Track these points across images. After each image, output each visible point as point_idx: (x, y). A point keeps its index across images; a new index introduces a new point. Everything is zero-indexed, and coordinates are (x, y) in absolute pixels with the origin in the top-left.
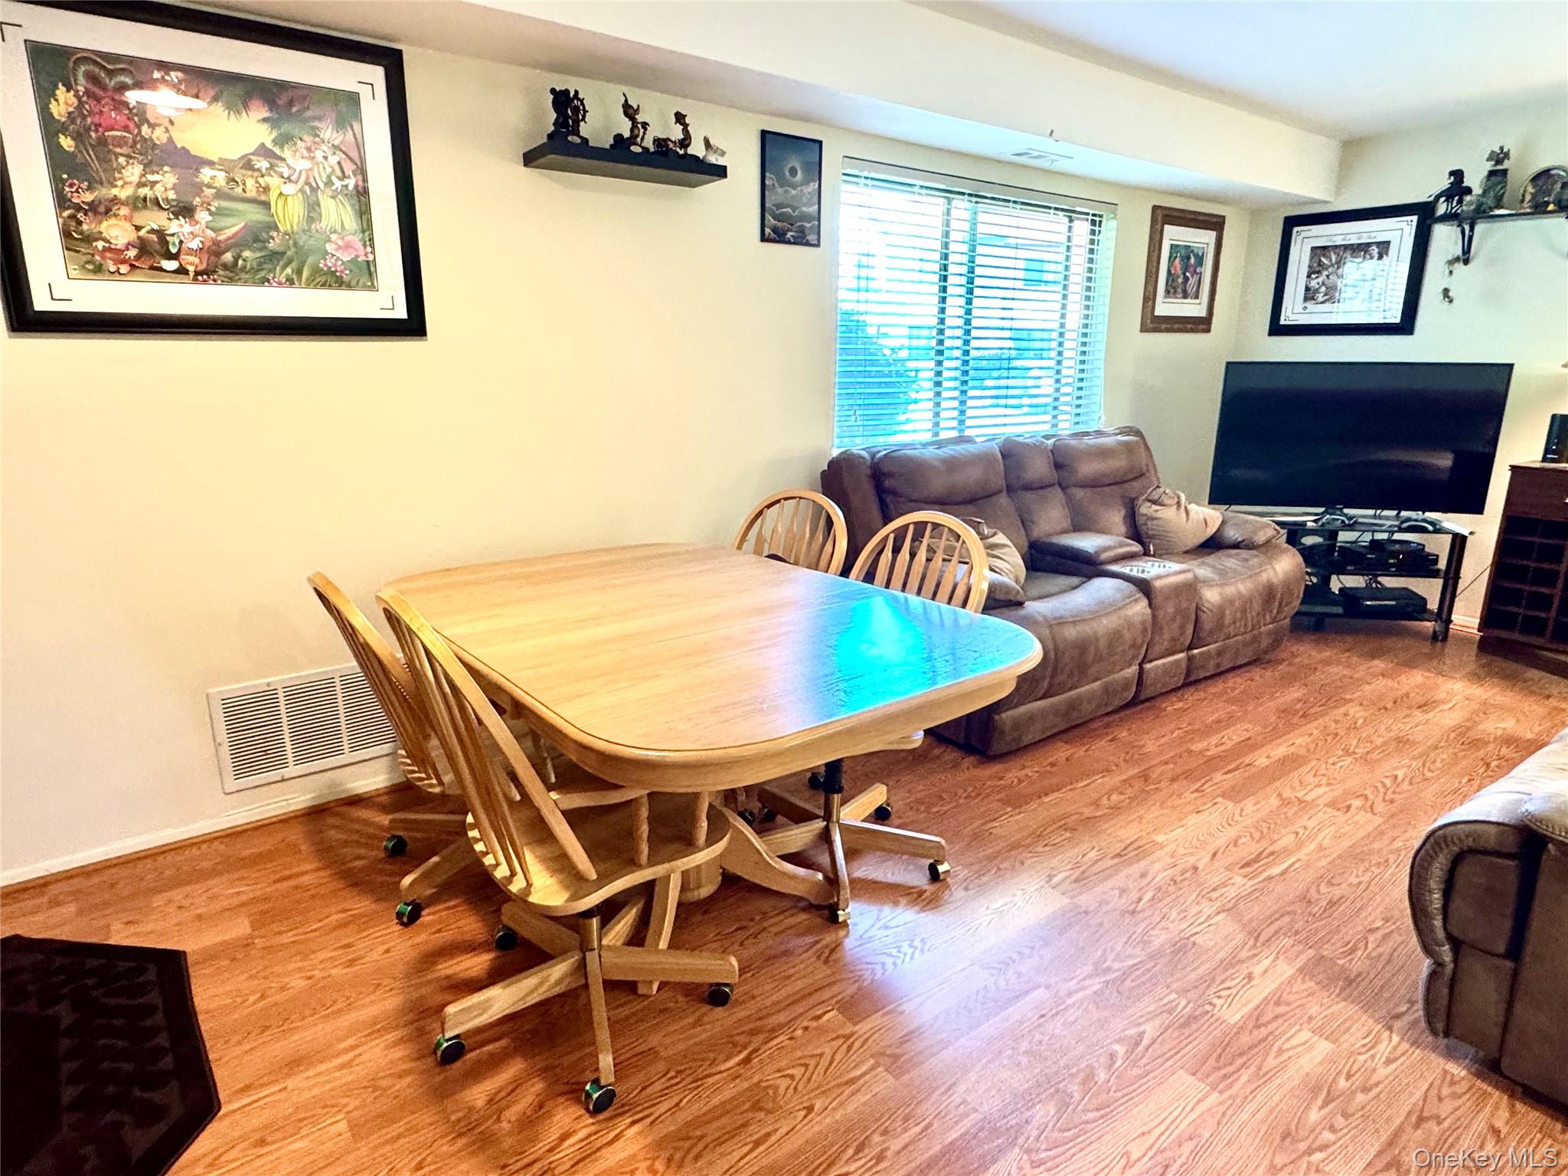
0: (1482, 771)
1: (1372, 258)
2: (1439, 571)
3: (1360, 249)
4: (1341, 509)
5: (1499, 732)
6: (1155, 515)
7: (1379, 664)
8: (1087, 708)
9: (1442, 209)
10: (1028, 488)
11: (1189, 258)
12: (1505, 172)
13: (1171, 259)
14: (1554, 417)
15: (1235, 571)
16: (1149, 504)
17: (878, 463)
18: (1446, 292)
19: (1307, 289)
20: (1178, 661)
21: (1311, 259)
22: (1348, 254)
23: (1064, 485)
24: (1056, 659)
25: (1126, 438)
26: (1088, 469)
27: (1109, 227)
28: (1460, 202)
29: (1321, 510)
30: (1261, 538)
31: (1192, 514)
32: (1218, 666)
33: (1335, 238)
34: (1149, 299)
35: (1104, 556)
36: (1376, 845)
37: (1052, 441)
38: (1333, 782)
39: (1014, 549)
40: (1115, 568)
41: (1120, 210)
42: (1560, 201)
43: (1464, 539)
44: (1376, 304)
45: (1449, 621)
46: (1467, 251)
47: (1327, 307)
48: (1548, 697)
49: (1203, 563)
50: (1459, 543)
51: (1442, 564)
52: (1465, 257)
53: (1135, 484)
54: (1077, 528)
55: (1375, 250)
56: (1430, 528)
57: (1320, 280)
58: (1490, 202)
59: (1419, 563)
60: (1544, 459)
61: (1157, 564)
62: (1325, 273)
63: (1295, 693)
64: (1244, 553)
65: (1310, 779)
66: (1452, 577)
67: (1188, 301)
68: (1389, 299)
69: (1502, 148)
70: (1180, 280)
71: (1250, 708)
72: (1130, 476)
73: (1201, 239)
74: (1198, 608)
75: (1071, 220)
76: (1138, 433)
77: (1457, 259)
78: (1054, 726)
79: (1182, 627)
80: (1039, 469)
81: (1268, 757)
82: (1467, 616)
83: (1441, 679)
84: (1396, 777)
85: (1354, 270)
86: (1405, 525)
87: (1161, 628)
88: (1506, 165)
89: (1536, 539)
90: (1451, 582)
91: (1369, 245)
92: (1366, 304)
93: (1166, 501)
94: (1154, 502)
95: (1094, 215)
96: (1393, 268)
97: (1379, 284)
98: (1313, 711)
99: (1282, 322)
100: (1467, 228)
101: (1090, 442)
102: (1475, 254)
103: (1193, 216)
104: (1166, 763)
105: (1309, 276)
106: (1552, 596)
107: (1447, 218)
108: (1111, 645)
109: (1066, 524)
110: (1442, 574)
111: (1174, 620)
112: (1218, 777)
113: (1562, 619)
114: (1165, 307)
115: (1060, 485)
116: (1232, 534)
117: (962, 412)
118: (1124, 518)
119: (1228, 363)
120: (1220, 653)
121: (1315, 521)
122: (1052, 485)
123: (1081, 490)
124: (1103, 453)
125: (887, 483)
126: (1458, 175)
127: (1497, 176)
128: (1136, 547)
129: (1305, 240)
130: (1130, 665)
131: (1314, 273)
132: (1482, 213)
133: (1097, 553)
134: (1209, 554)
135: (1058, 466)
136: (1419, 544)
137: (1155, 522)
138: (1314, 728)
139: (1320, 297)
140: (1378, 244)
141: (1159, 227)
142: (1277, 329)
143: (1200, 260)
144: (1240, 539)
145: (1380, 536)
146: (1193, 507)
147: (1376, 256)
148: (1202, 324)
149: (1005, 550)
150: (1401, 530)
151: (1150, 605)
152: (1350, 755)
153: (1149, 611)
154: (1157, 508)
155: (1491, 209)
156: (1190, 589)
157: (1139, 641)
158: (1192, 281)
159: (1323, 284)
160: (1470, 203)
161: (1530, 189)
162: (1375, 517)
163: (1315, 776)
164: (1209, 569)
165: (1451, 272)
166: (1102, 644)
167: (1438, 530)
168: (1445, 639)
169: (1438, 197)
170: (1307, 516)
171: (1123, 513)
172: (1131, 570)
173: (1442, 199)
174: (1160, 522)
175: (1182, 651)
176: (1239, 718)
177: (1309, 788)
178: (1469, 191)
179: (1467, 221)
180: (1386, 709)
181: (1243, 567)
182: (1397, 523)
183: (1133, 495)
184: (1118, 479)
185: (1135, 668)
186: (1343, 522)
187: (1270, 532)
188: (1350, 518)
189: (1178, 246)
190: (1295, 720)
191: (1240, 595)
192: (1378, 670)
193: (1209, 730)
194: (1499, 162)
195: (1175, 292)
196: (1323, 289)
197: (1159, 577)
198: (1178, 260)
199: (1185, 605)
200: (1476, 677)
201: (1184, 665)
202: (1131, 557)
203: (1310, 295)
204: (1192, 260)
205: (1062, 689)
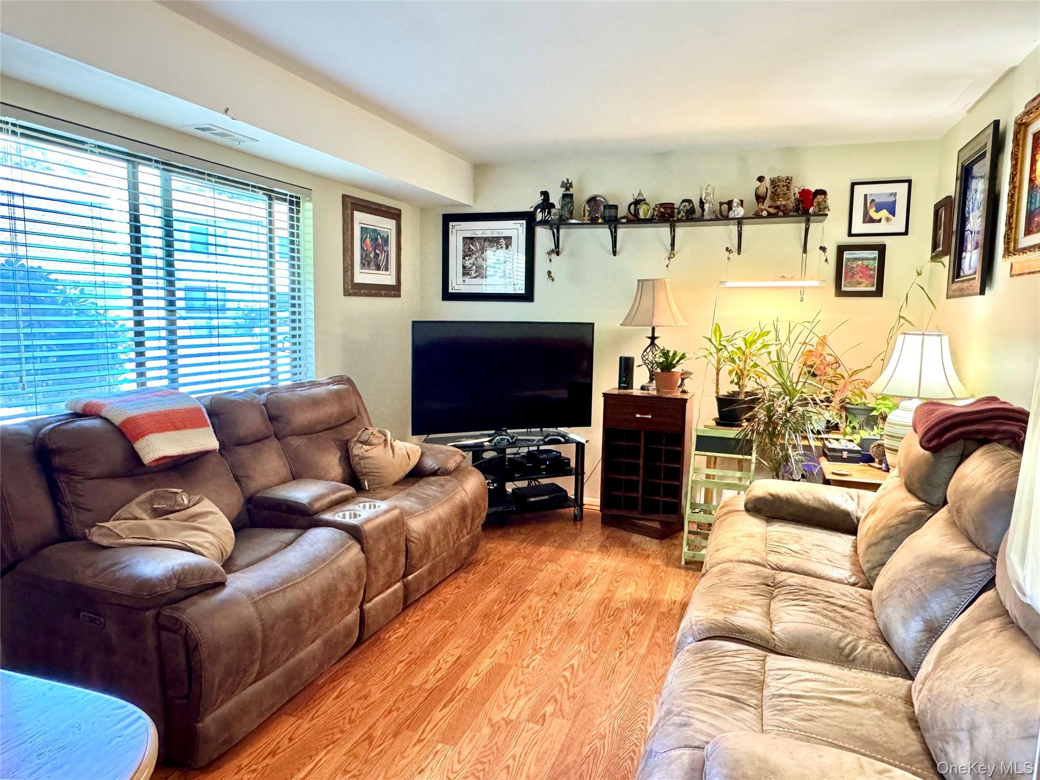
0: (625, 641)
1: (502, 248)
2: (571, 470)
3: (494, 241)
4: (506, 431)
5: (628, 597)
6: (367, 454)
7: (545, 550)
8: (308, 673)
9: (539, 216)
10: (242, 443)
11: (377, 239)
12: (571, 196)
13: (363, 241)
14: (621, 358)
15: (435, 497)
16: (360, 445)
17: (43, 439)
18: (549, 273)
19: (464, 267)
20: (395, 592)
21: (464, 246)
22: (487, 243)
23: (280, 435)
24: (265, 637)
25: (336, 387)
26: (303, 418)
27: (307, 208)
28: (549, 213)
29: (493, 432)
30: (451, 465)
31: (396, 449)
32: (430, 583)
33: (477, 232)
34: (348, 269)
35: (317, 506)
36: (571, 758)
37: (264, 396)
38: (530, 688)
39: (221, 514)
40: (327, 516)
41: (314, 193)
42: (604, 217)
43: (583, 445)
44: (508, 279)
45: (582, 504)
46: (557, 245)
47: (478, 280)
48: (648, 557)
49: (409, 495)
50: (580, 447)
51: (573, 464)
52: (557, 251)
53: (347, 427)
54: (296, 475)
55: (503, 242)
56: (562, 440)
57: (471, 261)
58: (567, 215)
59: (559, 466)
60: (620, 388)
61: (367, 505)
62: (474, 256)
63: (492, 593)
64: (441, 479)
65: (512, 692)
66: (579, 473)
67: (381, 272)
68: (516, 277)
69: (568, 180)
70: (372, 255)
71: (458, 620)
72: (343, 420)
73: (386, 225)
74: (407, 540)
75: (270, 198)
76: (349, 381)
77: (553, 251)
78: (273, 706)
79: (395, 561)
80: (253, 423)
81: (477, 675)
82: (592, 499)
83: (585, 556)
84: (572, 666)
85: (492, 256)
86: (547, 440)
87: (375, 569)
88: (571, 191)
89: (626, 444)
90: (580, 477)
91: (499, 238)
92: (503, 279)
93: (375, 441)
94: (365, 443)
95: (291, 196)
96: (515, 257)
97: (508, 266)
98: (506, 610)
99: (450, 291)
100: (555, 231)
101: (302, 393)
102: (562, 249)
103: (376, 207)
104: (390, 711)
105: (464, 258)
106: (638, 481)
107: (544, 222)
108: (326, 603)
109: (284, 472)
110: (574, 472)
111: (385, 558)
112: (438, 714)
113: (647, 497)
114: (362, 276)
115: (276, 435)
116: (430, 463)
117: (173, 371)
118: (340, 459)
119: (414, 322)
120: (430, 572)
121: (489, 441)
122: (266, 438)
123: (297, 438)
124: (315, 402)
125: (57, 461)
126: (545, 194)
127: (567, 197)
128: (349, 490)
129: (459, 231)
130: (349, 612)
131: (467, 256)
132: (562, 222)
133: (311, 504)
134: (413, 484)
135: (272, 418)
136: (557, 452)
137: (366, 460)
138: (508, 630)
139: (473, 274)
140: (505, 238)
141: (349, 211)
142: (448, 296)
143: (386, 241)
144: (436, 468)
145: (531, 449)
146: (398, 444)
147: (504, 246)
148: (394, 291)
149: (210, 518)
150: (545, 443)
151: (362, 550)
152: (537, 653)
153: (362, 555)
154: (367, 447)
155: (568, 219)
156: (398, 524)
157: (355, 588)
158: (382, 257)
159: (474, 264)
160: (555, 214)
161: (587, 208)
162: (527, 434)
163: (515, 686)
164: (414, 500)
165: (550, 260)
166: (317, 601)
167: (568, 441)
168: (581, 519)
169: (536, 208)
170: (483, 439)
171: (339, 454)
172: (344, 517)
173: (539, 210)
174: (369, 461)
175: (398, 581)
176: (452, 633)
177: (513, 702)
178: (553, 206)
179: (556, 226)
180: (556, 594)
181: (441, 492)
182: (542, 438)
183: (348, 438)
184: (332, 425)
185: (356, 611)
186: (508, 440)
187: (458, 458)
188: (512, 438)
189: (366, 228)
190: (495, 623)
191: (441, 520)
192: (544, 557)
193: (427, 655)
194: (567, 189)
195: (369, 264)
196: (474, 268)
197: (368, 520)
198: (368, 240)
199: (394, 540)
200: (604, 548)
201: (401, 594)
202: (343, 501)
203: (466, 272)
204: (380, 240)
205: (275, 664)
